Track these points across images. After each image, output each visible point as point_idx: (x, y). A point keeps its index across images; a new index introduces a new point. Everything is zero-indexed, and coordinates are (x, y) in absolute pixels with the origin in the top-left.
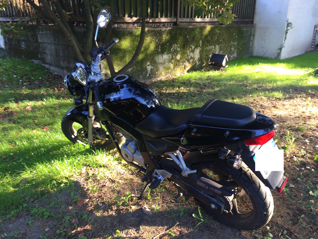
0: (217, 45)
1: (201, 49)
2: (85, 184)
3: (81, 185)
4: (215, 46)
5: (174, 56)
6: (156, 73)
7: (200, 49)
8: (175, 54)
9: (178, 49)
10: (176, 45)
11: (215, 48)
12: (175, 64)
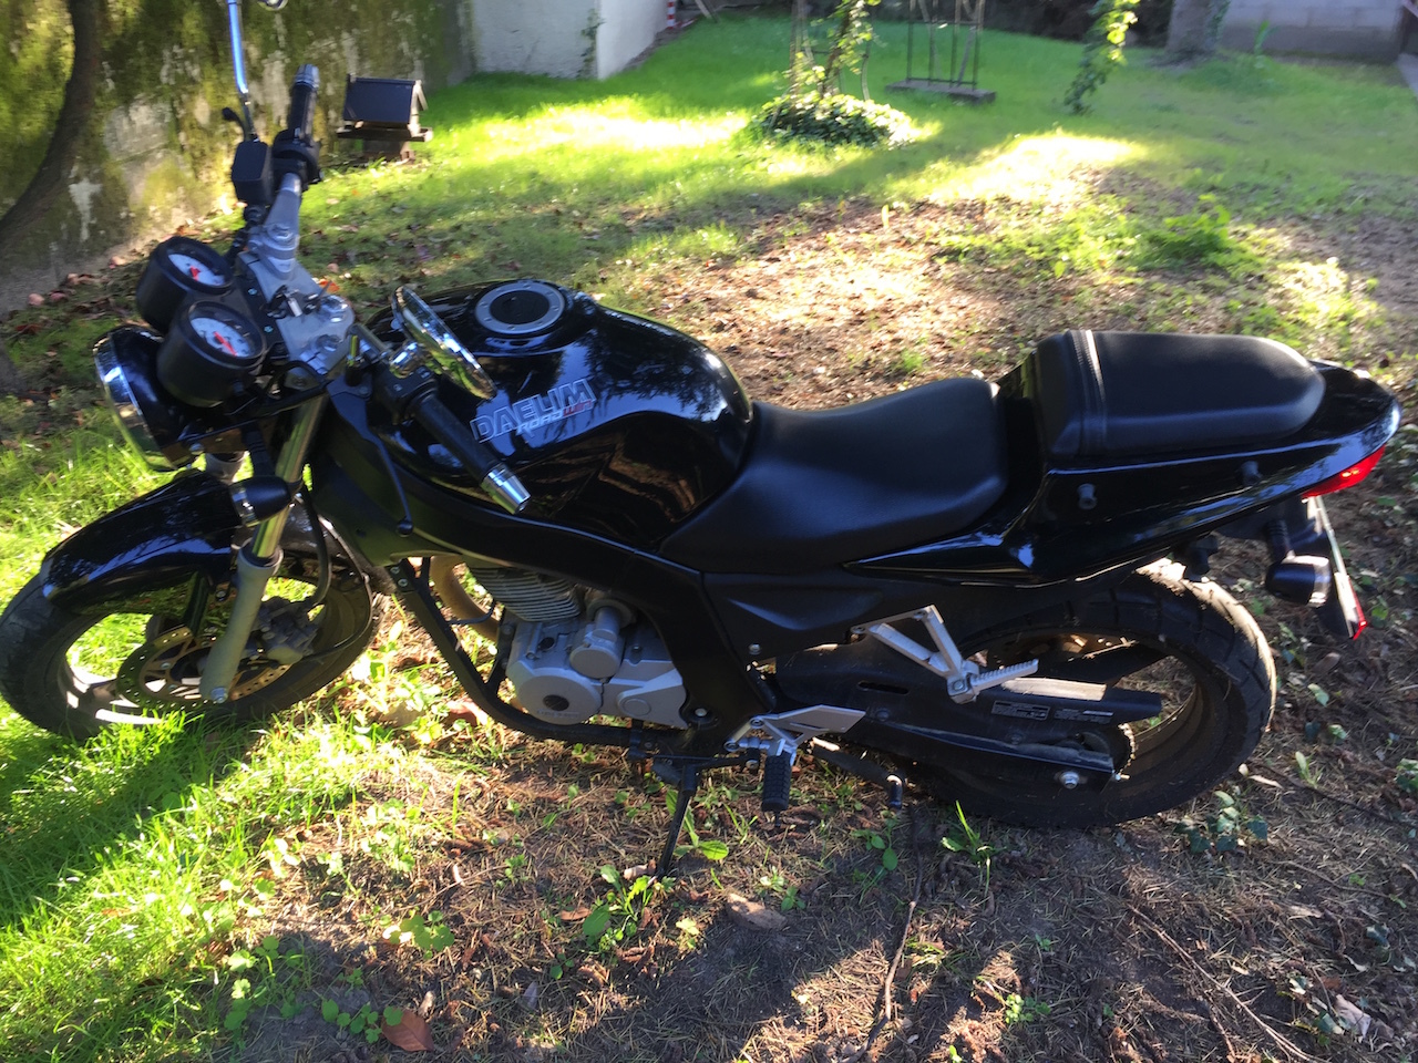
0: (345, 35)
1: (288, 61)
2: (345, 929)
3: (328, 943)
4: (338, 39)
5: (182, 112)
6: (123, 215)
7: (283, 61)
8: (184, 97)
9: (189, 68)
10: (176, 49)
11: (340, 48)
12: (197, 154)
